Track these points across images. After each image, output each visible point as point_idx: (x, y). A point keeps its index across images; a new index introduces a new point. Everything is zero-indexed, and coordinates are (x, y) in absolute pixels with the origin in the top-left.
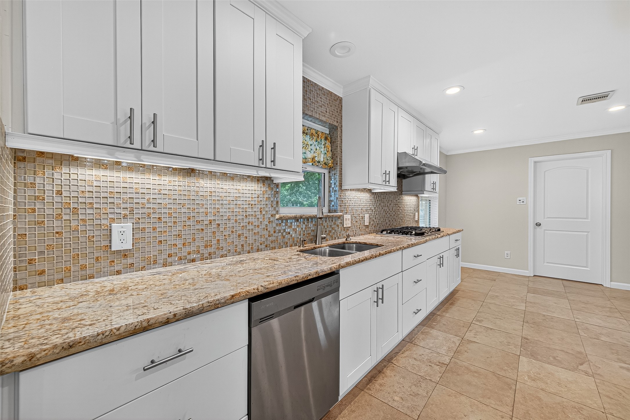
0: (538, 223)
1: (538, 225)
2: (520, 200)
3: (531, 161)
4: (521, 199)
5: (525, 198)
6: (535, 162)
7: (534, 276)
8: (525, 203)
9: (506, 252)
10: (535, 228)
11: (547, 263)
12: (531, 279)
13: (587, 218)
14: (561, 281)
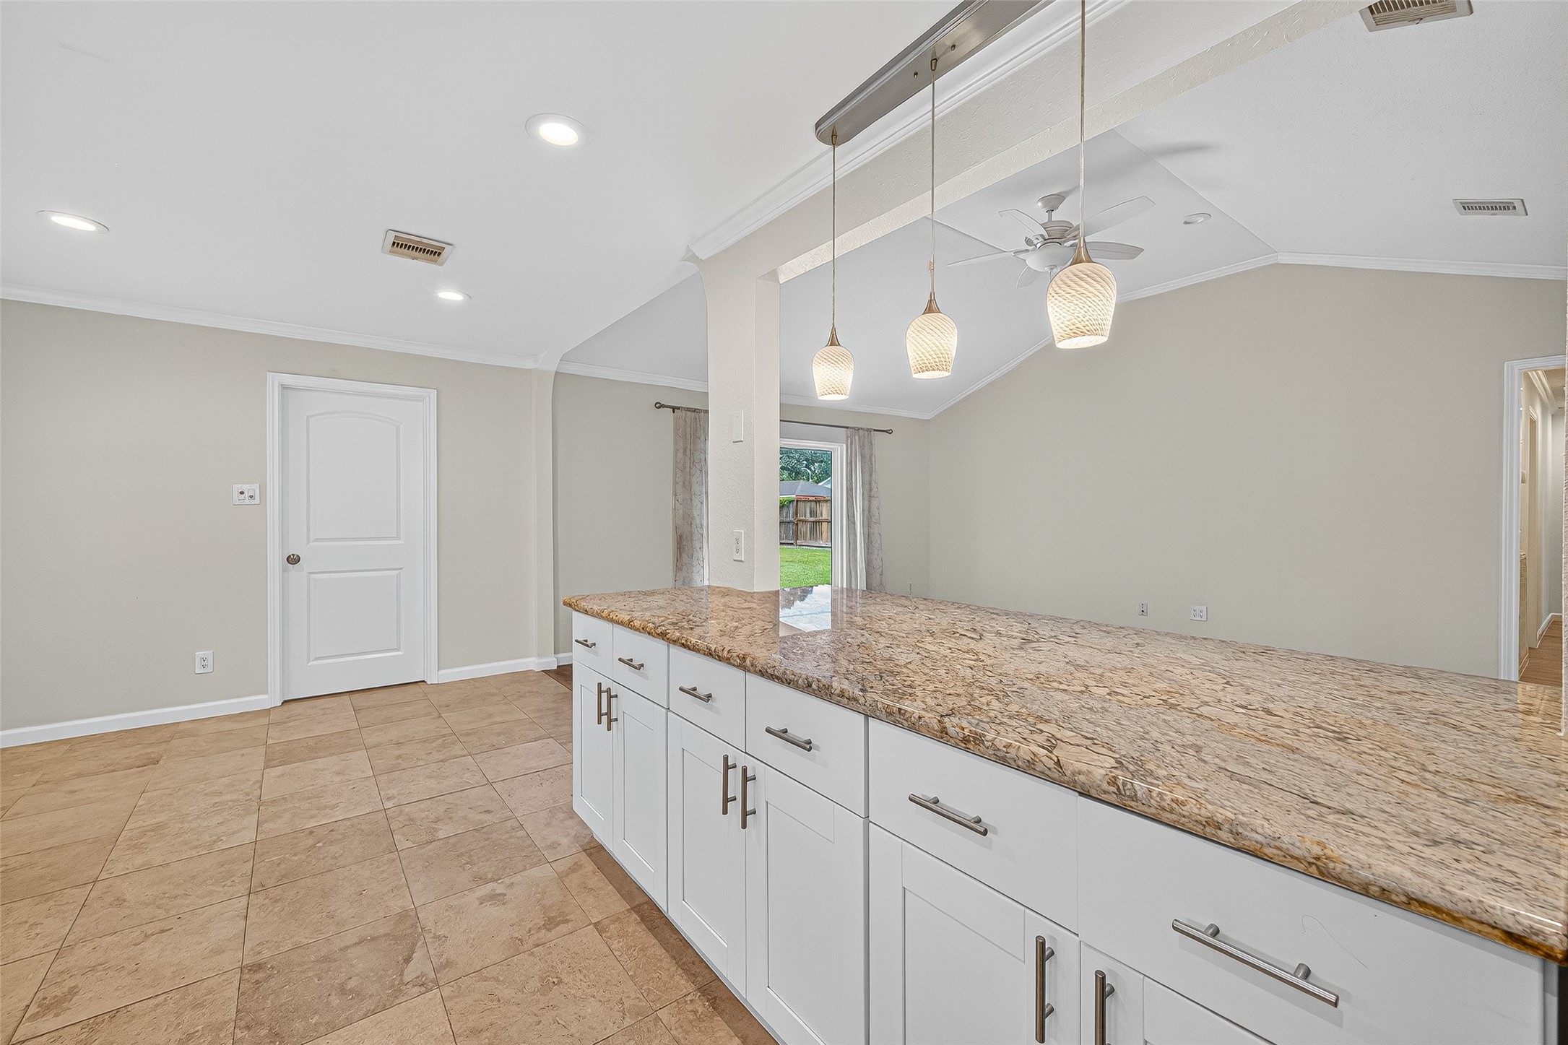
0: (293, 555)
1: (293, 560)
2: (242, 493)
3: (275, 380)
4: (245, 488)
5: (256, 487)
6: (284, 388)
7: (285, 702)
8: (257, 501)
9: (199, 654)
10: (284, 570)
11: (317, 659)
12: (274, 717)
13: (397, 538)
14: (346, 698)
